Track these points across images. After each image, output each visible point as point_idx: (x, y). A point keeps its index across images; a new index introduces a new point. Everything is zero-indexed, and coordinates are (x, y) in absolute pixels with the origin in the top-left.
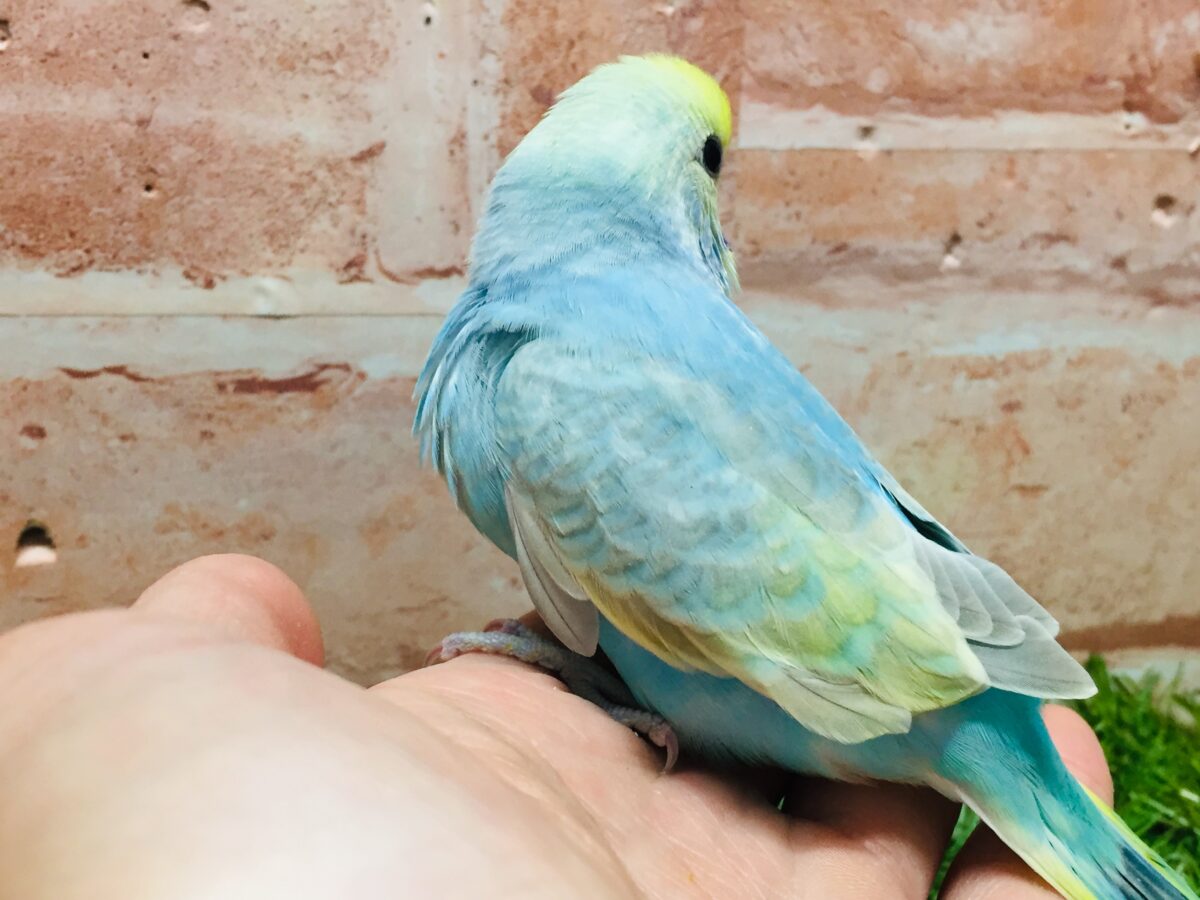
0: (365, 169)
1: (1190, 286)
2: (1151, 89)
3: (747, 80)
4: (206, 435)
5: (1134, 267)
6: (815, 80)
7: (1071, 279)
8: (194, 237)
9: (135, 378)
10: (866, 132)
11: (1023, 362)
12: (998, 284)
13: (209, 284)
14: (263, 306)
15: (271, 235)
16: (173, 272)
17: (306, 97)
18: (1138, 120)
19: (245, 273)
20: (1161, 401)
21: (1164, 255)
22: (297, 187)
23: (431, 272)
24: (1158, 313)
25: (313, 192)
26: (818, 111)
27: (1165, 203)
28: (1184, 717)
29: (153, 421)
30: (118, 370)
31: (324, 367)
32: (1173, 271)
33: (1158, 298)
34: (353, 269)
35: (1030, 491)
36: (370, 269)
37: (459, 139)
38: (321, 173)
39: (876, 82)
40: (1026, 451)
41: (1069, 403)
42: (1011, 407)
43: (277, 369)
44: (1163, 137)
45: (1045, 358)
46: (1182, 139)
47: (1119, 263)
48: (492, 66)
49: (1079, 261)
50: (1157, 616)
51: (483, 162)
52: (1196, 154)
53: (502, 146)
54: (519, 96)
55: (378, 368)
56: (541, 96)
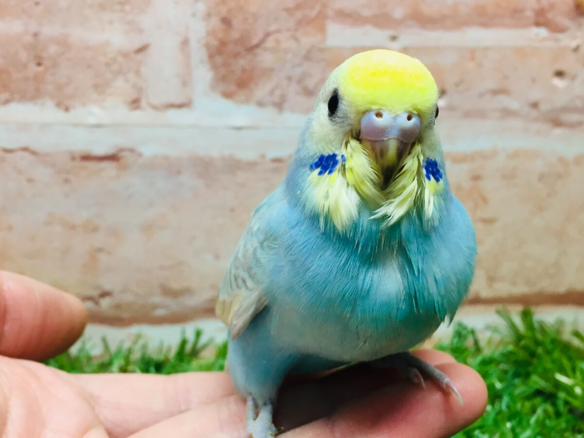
0: (140, 57)
1: (574, 117)
2: (550, 15)
3: (330, 12)
4: (67, 181)
5: (544, 107)
6: (367, 13)
7: (507, 113)
8: (60, 88)
9: (34, 153)
10: (394, 38)
11: (482, 156)
12: (467, 115)
13: (67, 109)
14: (92, 120)
15: (96, 87)
16: (50, 104)
17: (111, 22)
18: (543, 32)
19: (84, 104)
20: (559, 176)
21: (560, 101)
22: (108, 65)
23: (172, 106)
24: (558, 131)
25: (115, 67)
26: (368, 28)
27: (560, 74)
28: (576, 342)
29: (42, 173)
30: (25, 149)
31: (122, 150)
32: (566, 109)
33: (557, 123)
34: (135, 103)
35: (489, 221)
36: (143, 103)
37: (185, 42)
38: (120, 59)
39: (398, 13)
40: (485, 200)
41: (509, 176)
42: (476, 178)
43: (100, 150)
44: (557, 40)
45: (494, 154)
46: (568, 41)
47: (535, 105)
48: (201, 7)
49: (512, 104)
50: (562, 289)
51: (198, 53)
52: (576, 49)
53: (207, 46)
54: (215, 22)
55: (148, 151)
56: (226, 22)
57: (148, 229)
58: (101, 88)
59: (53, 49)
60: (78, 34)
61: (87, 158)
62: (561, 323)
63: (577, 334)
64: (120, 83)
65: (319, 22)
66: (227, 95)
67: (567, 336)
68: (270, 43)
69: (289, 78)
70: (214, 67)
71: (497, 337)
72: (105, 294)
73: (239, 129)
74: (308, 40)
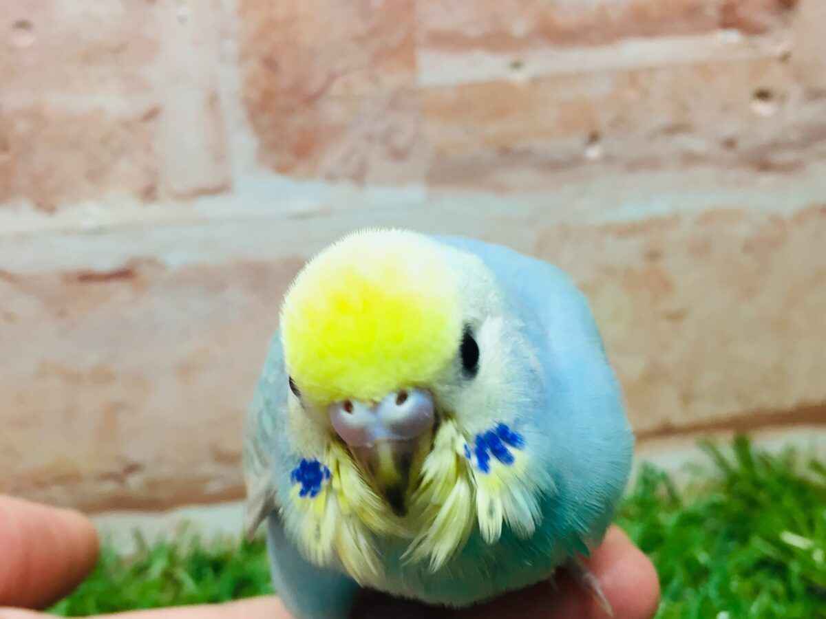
0: (150, 125)
1: (789, 156)
2: (742, 12)
3: (420, 37)
4: (61, 313)
5: (743, 145)
6: (473, 32)
7: (690, 159)
8: (37, 180)
9: (10, 278)
10: (516, 65)
11: (657, 224)
12: (634, 166)
13: (51, 210)
14: (89, 223)
15: (91, 175)
16: (26, 207)
17: (102, 80)
18: (732, 36)
19: (75, 201)
20: (773, 243)
21: (766, 134)
22: (104, 142)
23: (203, 192)
24: (767, 179)
25: (115, 144)
26: (477, 54)
27: (763, 95)
29: (24, 306)
31: (137, 262)
32: (776, 145)
34: (149, 194)
35: (676, 317)
36: (161, 191)
37: (213, 100)
38: (120, 131)
39: (520, 27)
40: (667, 287)
41: (701, 249)
42: (653, 256)
43: (105, 264)
44: (755, 47)
45: (676, 219)
46: (772, 46)
47: (730, 144)
48: (232, 46)
49: (696, 144)
50: (789, 403)
51: (234, 113)
52: (785, 58)
53: (246, 101)
54: (254, 65)
55: (175, 259)
56: (270, 64)
57: (186, 370)
58: (96, 176)
59: (22, 126)
60: (56, 101)
61: (87, 277)
62: (791, 452)
63: (816, 466)
64: (124, 166)
65: (404, 53)
66: (282, 169)
67: (802, 470)
68: (337, 88)
69: (370, 138)
70: (259, 130)
71: (701, 481)
72: (132, 468)
73: (304, 216)
74: (391, 80)
